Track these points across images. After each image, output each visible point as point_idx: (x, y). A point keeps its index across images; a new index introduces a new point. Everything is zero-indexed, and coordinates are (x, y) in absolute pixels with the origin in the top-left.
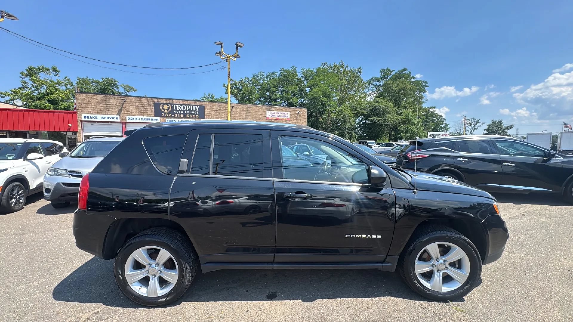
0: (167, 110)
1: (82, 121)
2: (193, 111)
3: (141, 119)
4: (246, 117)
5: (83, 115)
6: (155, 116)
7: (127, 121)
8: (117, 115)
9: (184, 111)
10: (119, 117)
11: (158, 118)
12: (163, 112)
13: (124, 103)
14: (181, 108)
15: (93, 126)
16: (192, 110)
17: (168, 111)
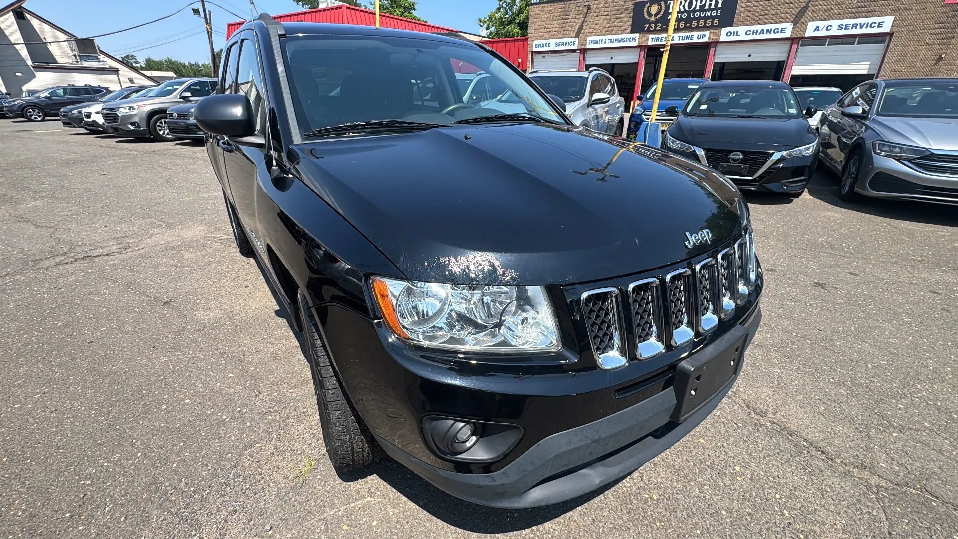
0: (656, 15)
1: (532, 52)
2: (710, 10)
3: (607, 41)
4: (859, 7)
5: (536, 42)
6: (632, 32)
7: (588, 46)
8: (576, 37)
9: (688, 13)
10: (576, 40)
11: (636, 36)
12: (648, 22)
13: (587, 13)
14: (683, 6)
15: (544, 60)
16: (707, 7)
17: (658, 17)
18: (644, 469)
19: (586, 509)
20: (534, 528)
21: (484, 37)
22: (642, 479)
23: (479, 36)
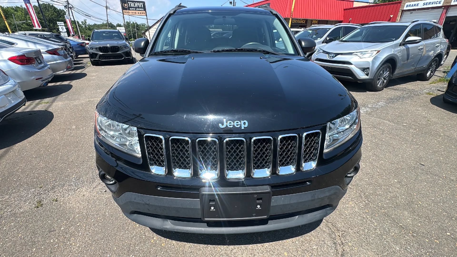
1: (403, 11)
7: (453, 4)
15: (412, 15)
18: (238, 247)
19: (194, 246)
20: (168, 239)
21: (371, 3)
22: (232, 250)
23: (367, 3)
